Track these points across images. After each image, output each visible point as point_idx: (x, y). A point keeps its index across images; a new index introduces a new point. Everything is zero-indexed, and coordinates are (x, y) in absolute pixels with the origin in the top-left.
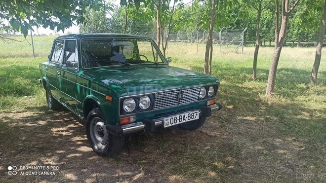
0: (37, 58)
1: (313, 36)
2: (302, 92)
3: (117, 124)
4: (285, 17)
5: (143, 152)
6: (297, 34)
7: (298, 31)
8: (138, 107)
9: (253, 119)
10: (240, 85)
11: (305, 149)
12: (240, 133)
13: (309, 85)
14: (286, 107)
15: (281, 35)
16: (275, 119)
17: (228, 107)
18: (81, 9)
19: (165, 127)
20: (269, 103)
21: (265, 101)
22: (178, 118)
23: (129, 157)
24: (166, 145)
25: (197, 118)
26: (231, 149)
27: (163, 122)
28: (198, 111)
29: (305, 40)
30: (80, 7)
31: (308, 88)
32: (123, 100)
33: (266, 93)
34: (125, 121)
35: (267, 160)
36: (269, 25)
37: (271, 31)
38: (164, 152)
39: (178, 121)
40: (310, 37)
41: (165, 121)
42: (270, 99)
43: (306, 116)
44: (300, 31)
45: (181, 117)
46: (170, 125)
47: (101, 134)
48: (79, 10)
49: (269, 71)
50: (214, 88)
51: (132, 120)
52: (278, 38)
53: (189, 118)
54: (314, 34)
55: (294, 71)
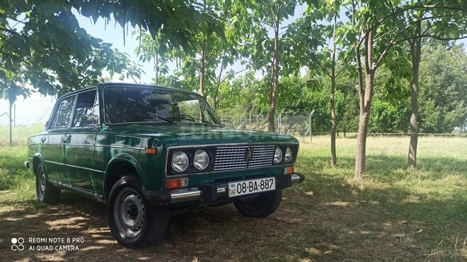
0: (16, 148)
1: (399, 124)
2: (401, 177)
3: (162, 189)
4: (369, 75)
5: (195, 242)
6: (378, 120)
7: (379, 117)
8: (191, 166)
9: (344, 204)
10: (317, 172)
11: (423, 232)
12: (330, 219)
13: (408, 171)
14: (385, 191)
15: (367, 98)
16: (375, 203)
17: (307, 193)
18: (94, 70)
19: (230, 196)
20: (362, 188)
21: (354, 185)
22: (247, 185)
23: (174, 248)
24: (228, 233)
25: (273, 188)
26: (324, 235)
27: (227, 190)
28: (274, 178)
29: (390, 129)
30: (93, 67)
31: (407, 174)
32: (172, 152)
33: (356, 175)
34: (175, 185)
35: (375, 245)
36: (341, 109)
37: (344, 118)
38: (227, 240)
39: (248, 189)
40: (395, 124)
41: (230, 188)
42: (362, 182)
43: (414, 200)
44: (382, 117)
45: (251, 185)
46: (237, 194)
47: (133, 214)
48: (92, 72)
49: (354, 160)
50: (292, 150)
51: (183, 184)
52: (363, 102)
53: (262, 187)
54: (399, 120)
55: (384, 158)
